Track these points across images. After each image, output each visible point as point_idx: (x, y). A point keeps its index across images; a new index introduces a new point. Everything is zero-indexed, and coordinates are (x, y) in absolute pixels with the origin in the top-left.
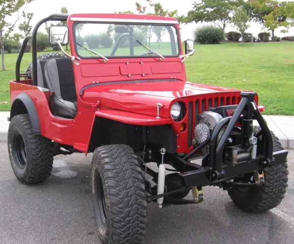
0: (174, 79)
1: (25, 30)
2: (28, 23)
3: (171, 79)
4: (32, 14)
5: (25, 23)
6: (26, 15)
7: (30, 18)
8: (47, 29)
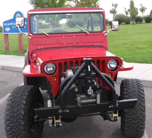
0: (97, 46)
1: (113, 13)
2: (115, 9)
3: (95, 46)
4: (117, 5)
5: (113, 9)
6: (114, 5)
7: (116, 7)
8: (126, 12)
